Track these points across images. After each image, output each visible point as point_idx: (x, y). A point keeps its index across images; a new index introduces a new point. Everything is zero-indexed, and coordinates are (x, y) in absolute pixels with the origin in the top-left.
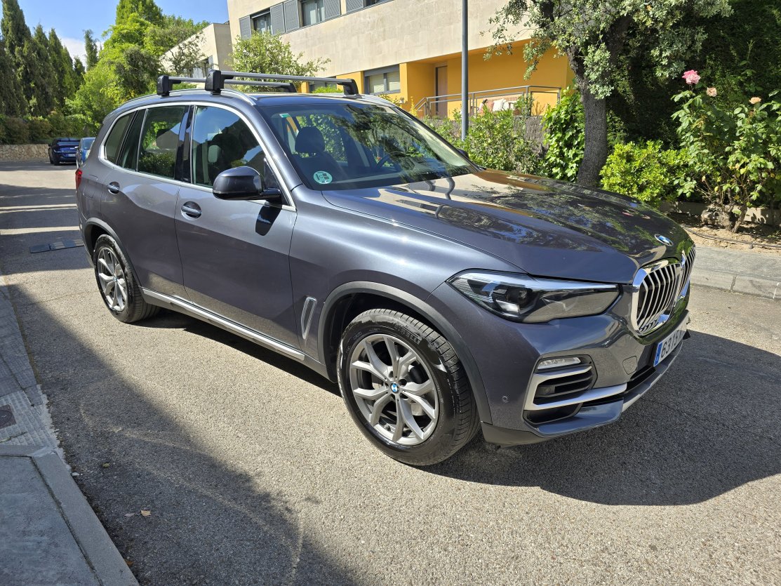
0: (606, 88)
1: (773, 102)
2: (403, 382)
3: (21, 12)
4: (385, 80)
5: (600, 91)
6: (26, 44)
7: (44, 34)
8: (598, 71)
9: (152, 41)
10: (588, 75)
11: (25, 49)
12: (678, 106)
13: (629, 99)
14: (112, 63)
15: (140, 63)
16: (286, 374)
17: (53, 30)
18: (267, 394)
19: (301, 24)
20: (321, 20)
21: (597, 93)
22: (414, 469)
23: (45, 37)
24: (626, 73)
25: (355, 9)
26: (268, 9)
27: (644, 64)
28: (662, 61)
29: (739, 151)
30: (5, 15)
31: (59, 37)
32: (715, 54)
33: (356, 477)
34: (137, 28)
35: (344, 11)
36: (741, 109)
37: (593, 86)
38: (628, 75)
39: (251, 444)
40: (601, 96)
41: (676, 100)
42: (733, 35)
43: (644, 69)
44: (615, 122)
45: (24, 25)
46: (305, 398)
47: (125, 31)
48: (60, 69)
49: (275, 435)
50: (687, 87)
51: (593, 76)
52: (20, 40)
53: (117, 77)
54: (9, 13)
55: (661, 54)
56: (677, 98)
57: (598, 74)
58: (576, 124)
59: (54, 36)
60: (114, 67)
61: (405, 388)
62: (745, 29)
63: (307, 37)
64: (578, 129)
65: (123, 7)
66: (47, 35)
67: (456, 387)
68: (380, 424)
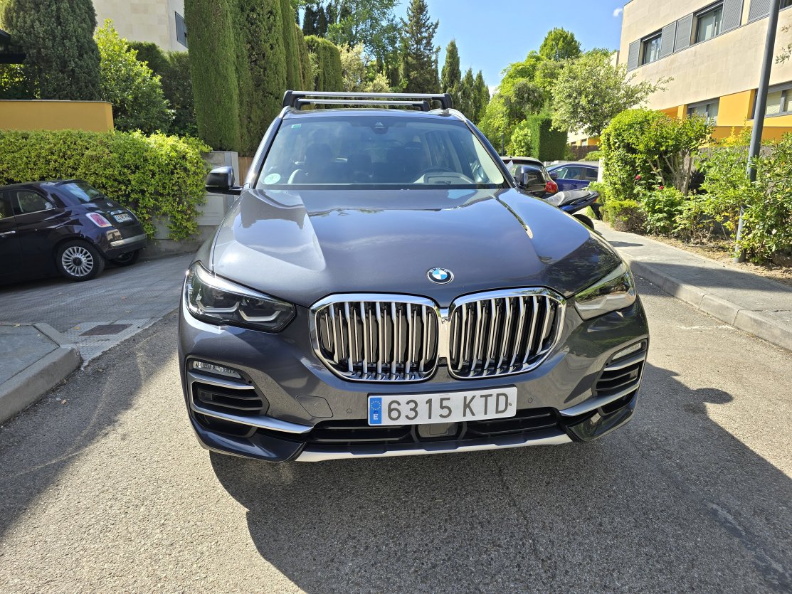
3: (458, 59)
4: (783, 99)
6: (456, 85)
7: (472, 76)
9: (542, 75)
11: (454, 89)
14: (502, 97)
15: (526, 95)
17: (480, 72)
19: (693, 41)
20: (717, 34)
23: (472, 78)
25: (758, 17)
26: (661, 30)
30: (447, 62)
31: (483, 78)
34: (532, 63)
35: (745, 21)
45: (458, 69)
47: (521, 67)
48: (478, 105)
52: (452, 82)
53: (505, 109)
54: (449, 60)
59: (480, 77)
60: (502, 101)
63: (695, 56)
65: (545, 45)
66: (475, 77)
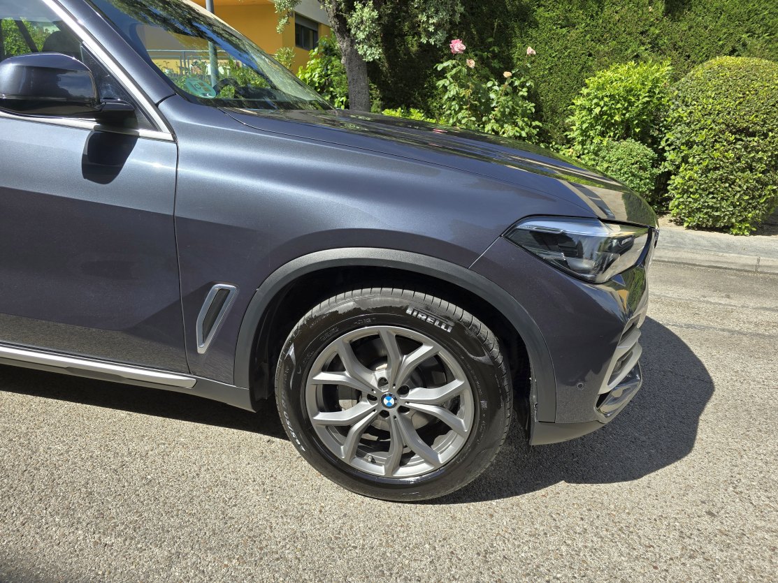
0: (374, 50)
1: (515, 78)
2: (404, 391)
5: (368, 52)
8: (364, 30)
10: (355, 34)
12: (442, 75)
13: (383, 66)
16: (123, 414)
18: (110, 454)
21: (365, 54)
22: (423, 506)
24: (379, 39)
27: (396, 33)
28: (428, 27)
29: (493, 121)
32: (459, 30)
33: (355, 547)
36: (492, 83)
37: (361, 46)
38: (381, 42)
39: (141, 550)
40: (369, 57)
41: (439, 69)
42: (473, 14)
43: (396, 37)
44: (371, 89)
46: (183, 445)
49: (175, 521)
50: (451, 56)
51: (361, 36)
55: (428, 20)
56: (440, 67)
57: (365, 33)
58: (332, 89)
61: (408, 397)
62: (482, 10)
64: (334, 94)
67: (505, 383)
68: (358, 456)
